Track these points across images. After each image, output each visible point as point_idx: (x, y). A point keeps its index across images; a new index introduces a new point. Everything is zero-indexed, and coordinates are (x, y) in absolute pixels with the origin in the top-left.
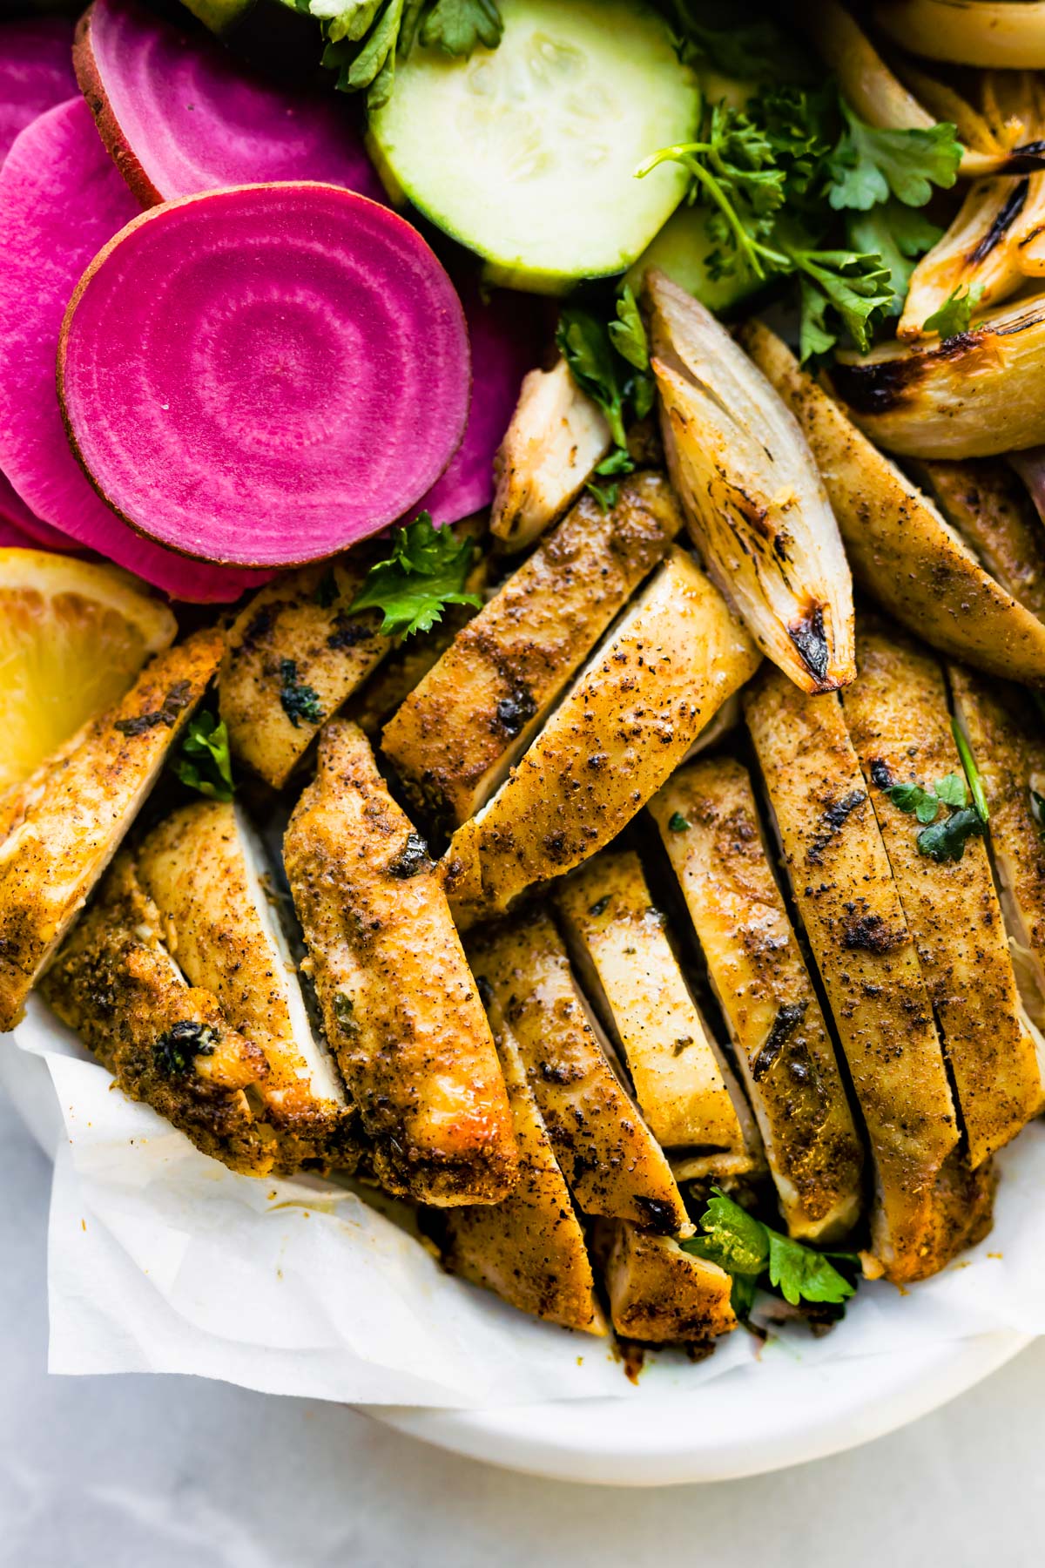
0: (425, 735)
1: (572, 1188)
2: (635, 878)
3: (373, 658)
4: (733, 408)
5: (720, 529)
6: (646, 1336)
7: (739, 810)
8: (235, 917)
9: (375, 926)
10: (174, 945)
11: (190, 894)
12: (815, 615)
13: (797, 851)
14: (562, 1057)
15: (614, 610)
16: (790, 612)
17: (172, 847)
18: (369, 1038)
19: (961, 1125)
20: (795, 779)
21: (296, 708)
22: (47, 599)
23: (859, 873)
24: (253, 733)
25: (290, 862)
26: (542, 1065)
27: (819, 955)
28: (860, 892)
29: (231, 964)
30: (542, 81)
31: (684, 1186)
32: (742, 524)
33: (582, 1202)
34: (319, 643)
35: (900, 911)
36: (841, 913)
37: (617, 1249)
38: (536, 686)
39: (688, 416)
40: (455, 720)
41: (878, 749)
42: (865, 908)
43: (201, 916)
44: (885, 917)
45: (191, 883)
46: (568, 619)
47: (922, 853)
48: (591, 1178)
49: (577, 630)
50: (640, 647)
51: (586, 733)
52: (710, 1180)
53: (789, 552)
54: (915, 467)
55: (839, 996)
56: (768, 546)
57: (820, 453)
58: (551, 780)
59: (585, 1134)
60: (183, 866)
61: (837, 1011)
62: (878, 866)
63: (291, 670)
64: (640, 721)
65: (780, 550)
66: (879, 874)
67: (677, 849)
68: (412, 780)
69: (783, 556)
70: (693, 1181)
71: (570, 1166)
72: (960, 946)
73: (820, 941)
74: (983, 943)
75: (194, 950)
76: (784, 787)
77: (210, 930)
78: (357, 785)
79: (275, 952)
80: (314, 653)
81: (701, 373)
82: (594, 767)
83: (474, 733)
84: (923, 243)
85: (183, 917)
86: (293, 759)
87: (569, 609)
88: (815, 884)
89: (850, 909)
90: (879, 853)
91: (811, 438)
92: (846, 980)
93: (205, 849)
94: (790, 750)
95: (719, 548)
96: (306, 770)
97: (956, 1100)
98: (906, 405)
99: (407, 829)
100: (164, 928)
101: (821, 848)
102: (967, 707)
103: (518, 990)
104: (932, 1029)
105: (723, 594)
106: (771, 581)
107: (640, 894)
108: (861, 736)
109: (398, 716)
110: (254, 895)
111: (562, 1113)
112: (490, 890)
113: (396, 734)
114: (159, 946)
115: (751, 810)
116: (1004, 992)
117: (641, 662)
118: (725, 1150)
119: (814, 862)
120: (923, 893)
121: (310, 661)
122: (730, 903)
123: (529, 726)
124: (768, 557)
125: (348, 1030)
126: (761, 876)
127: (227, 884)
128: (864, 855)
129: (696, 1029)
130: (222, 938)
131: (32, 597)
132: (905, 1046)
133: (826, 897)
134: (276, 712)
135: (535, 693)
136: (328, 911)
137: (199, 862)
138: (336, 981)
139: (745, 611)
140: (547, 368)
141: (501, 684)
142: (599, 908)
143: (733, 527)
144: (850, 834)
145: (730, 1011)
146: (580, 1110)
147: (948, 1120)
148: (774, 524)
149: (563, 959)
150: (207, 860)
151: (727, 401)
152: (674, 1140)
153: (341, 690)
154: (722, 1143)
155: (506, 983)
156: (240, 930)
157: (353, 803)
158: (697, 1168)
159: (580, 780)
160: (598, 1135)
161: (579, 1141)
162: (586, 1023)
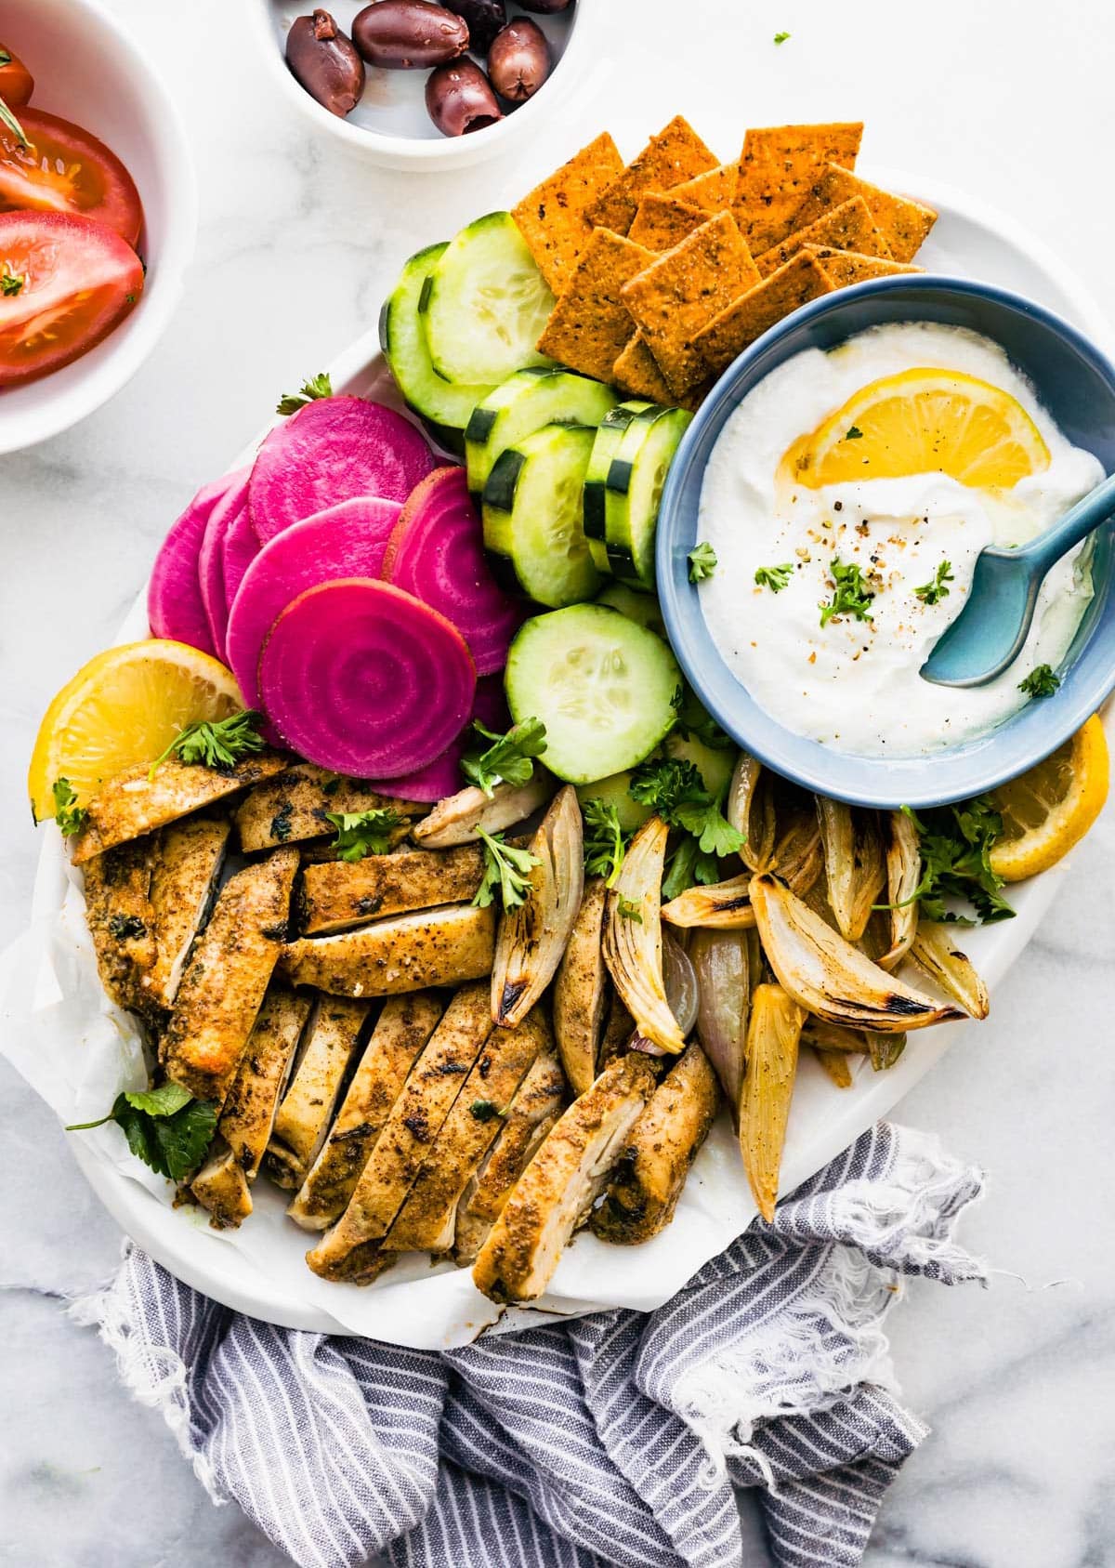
0: (324, 883)
2: (360, 1017)
3: (326, 832)
4: (558, 873)
7: (422, 1029)
8: (190, 890)
9: (239, 948)
10: (155, 878)
11: (180, 863)
12: (521, 986)
13: (422, 1067)
14: (265, 1063)
15: (445, 901)
16: (514, 974)
17: (188, 836)
18: (199, 991)
19: (388, 1231)
20: (448, 1039)
21: (279, 828)
22: (218, 693)
23: (436, 1099)
24: (253, 822)
25: (225, 892)
26: (255, 1058)
27: (391, 1118)
28: (430, 1106)
29: (173, 909)
32: (524, 922)
33: (222, 1126)
34: (309, 808)
35: (439, 1127)
36: (416, 1110)
37: (222, 1158)
38: (385, 903)
40: (342, 889)
42: (426, 1115)
43: (176, 877)
44: (430, 1125)
45: (183, 859)
46: (424, 890)
47: (471, 1108)
48: (233, 1120)
49: (425, 896)
50: (439, 933)
51: (387, 948)
53: (533, 950)
55: (385, 1139)
56: (527, 940)
58: (357, 955)
59: (247, 1102)
60: (186, 848)
61: (380, 1143)
63: (289, 809)
64: (413, 963)
65: (531, 947)
66: (443, 1107)
67: (383, 1022)
68: (305, 895)
69: (529, 951)
70: (274, 1156)
72: (452, 1160)
73: (398, 1109)
74: (462, 1166)
76: (440, 1038)
77: (176, 887)
78: (278, 881)
79: (192, 921)
80: (304, 810)
81: (557, 847)
82: (379, 965)
83: (345, 900)
84: (705, 879)
85: (168, 870)
86: (259, 848)
87: (427, 885)
88: (417, 1087)
89: (419, 1109)
90: (452, 1097)
92: (393, 1136)
93: (201, 849)
94: (458, 1025)
96: (262, 856)
97: (395, 1219)
99: (285, 918)
100: (157, 866)
101: (432, 1075)
103: (273, 1020)
104: (409, 1185)
106: (517, 953)
107: (356, 1026)
108: (493, 1044)
109: (321, 866)
110: (204, 887)
111: (245, 1083)
112: (297, 974)
113: (316, 874)
114: (149, 873)
116: (452, 1192)
117: (434, 939)
118: (297, 1156)
119: (423, 1078)
120: (457, 1126)
121: (300, 813)
122: (385, 1063)
123: (369, 917)
124: (523, 946)
125: (193, 980)
127: (198, 872)
128: (445, 1094)
129: (328, 1101)
130: (178, 893)
131: (212, 688)
132: (393, 1182)
133: (415, 1096)
134: (268, 822)
135: (383, 907)
136: (225, 925)
137: (194, 852)
138: (205, 956)
141: (373, 890)
142: (334, 1017)
143: (519, 921)
145: (345, 1106)
146: (254, 1089)
147: (385, 1225)
148: (538, 935)
149: (301, 1023)
150: (197, 855)
151: (558, 867)
152: (279, 1132)
153: (302, 835)
154: (298, 1152)
155: (271, 1011)
156: (188, 898)
157: (271, 888)
158: (282, 1153)
159: (369, 965)
160: (251, 1107)
161: (242, 1101)
162: (290, 1041)
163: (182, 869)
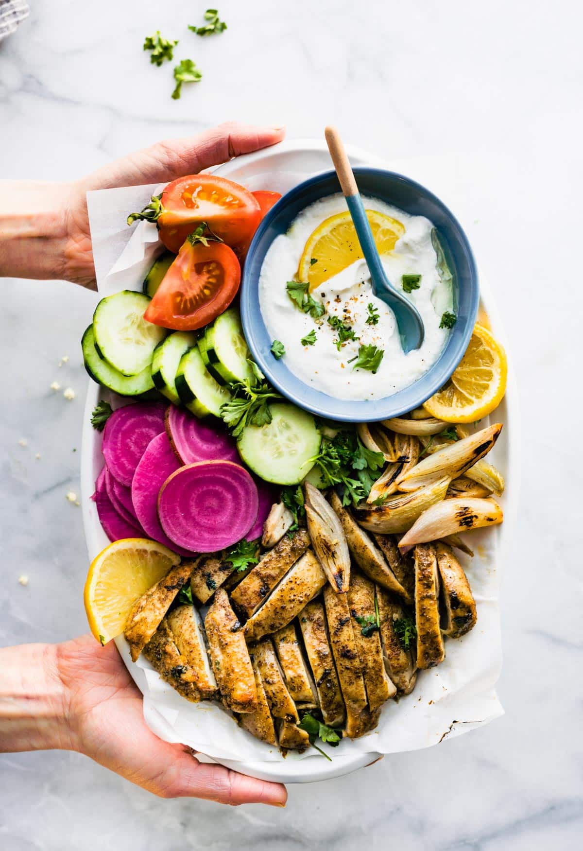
0: (242, 595)
1: (271, 710)
2: (293, 632)
3: (230, 574)
4: (324, 518)
5: (319, 547)
6: (288, 747)
7: (319, 618)
8: (192, 638)
9: (226, 644)
10: (176, 643)
11: (181, 631)
12: (340, 573)
13: (332, 631)
14: (271, 678)
15: (291, 565)
16: (335, 570)
17: (177, 617)
18: (223, 672)
19: (368, 702)
20: (333, 612)
21: (210, 585)
23: (346, 638)
24: (199, 590)
25: (206, 626)
26: (266, 679)
27: (335, 659)
28: (346, 643)
29: (191, 650)
30: (281, 432)
31: (299, 711)
32: (324, 547)
33: (273, 714)
34: (216, 569)
35: (356, 649)
36: (341, 648)
37: (282, 725)
38: (270, 584)
39: (313, 520)
40: (250, 592)
41: (354, 607)
42: (347, 647)
43: (184, 637)
44: (352, 650)
45: (181, 628)
46: (279, 568)
47: (362, 635)
48: (275, 708)
49: (281, 570)
50: (296, 579)
51: (281, 599)
52: (307, 709)
53: (335, 555)
54: (371, 535)
55: (339, 668)
56: (330, 553)
57: (346, 531)
58: (272, 611)
59: (275, 698)
60: (180, 623)
61: (339, 671)
62: (351, 637)
63: (209, 575)
64: (295, 597)
65: (333, 555)
66: (351, 639)
67: (303, 627)
68: (238, 605)
69: (334, 557)
70: (302, 709)
71: (271, 705)
72: (370, 658)
73: (335, 653)
74: (376, 658)
75: (181, 645)
76: (330, 614)
77: (186, 641)
78: (224, 607)
79: (201, 647)
80: (215, 572)
81: (317, 508)
82: (283, 608)
83: (254, 595)
84: (376, 477)
85: (179, 636)
86: (208, 598)
87: (280, 565)
88: (336, 640)
89: (343, 647)
90: (352, 634)
91: (344, 526)
92: (341, 664)
93: (185, 619)
94: (333, 605)
95: (319, 552)
96: (211, 601)
97: (367, 695)
98: (367, 521)
99: (236, 619)
100: (174, 639)
101: (338, 631)
102: (379, 596)
103: (261, 659)
104: (362, 678)
105: (319, 563)
106: (330, 561)
107: (294, 637)
108: (351, 603)
109: (235, 590)
110: (197, 633)
111: (269, 691)
112: (256, 635)
113: (236, 593)
114: (173, 643)
115: (322, 618)
116: (380, 670)
117: (296, 583)
118: (310, 703)
119: (336, 634)
120: (362, 644)
121: (214, 573)
122: (316, 642)
123: (268, 594)
124: (330, 556)
125: (218, 669)
126: (323, 636)
127: (190, 629)
128: (348, 634)
130: (188, 643)
132: (354, 682)
133: (338, 644)
134: (205, 586)
135: (270, 586)
136: (215, 638)
137: (184, 622)
138: (216, 657)
139: (324, 568)
140: (278, 503)
141: (262, 583)
142: (283, 639)
143: (322, 548)
144: (345, 628)
145: (313, 669)
146: (274, 692)
147: (364, 700)
148: (332, 548)
149: (273, 652)
150: (186, 622)
151: (322, 515)
152: (297, 700)
153: (221, 582)
154: (309, 701)
155: (258, 657)
156: (194, 642)
157: (223, 612)
158: (303, 707)
159: (279, 611)
160: (278, 698)
161: (273, 699)
162: (277, 669)
163: (183, 632)
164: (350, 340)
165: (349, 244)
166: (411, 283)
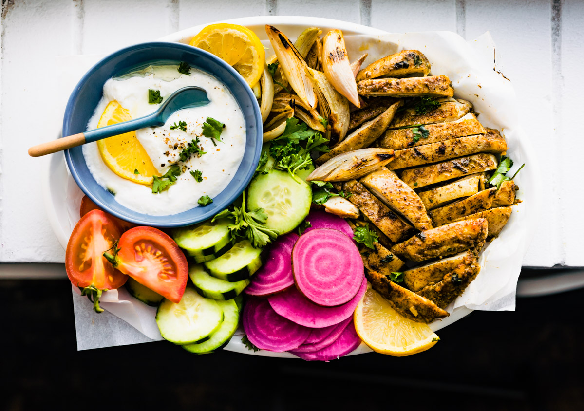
0: (394, 234)
1: (485, 209)
2: (425, 193)
4: (335, 167)
5: (359, 172)
6: (514, 198)
7: (414, 172)
8: (430, 271)
9: (434, 244)
10: (433, 283)
11: (423, 279)
12: (378, 156)
13: (424, 162)
14: (460, 210)
15: (372, 194)
16: (377, 161)
17: (413, 283)
19: (479, 134)
20: (410, 161)
21: (389, 260)
22: (364, 306)
23: (430, 150)
24: (394, 268)
26: (461, 214)
27: (445, 159)
28: (433, 150)
29: (439, 271)
31: (486, 188)
32: (358, 168)
33: (488, 208)
35: (438, 143)
36: (437, 154)
37: (498, 202)
38: (387, 211)
39: (336, 175)
40: (392, 228)
41: (405, 144)
42: (437, 150)
43: (428, 277)
44: (438, 147)
45: (421, 279)
46: (373, 204)
47: (426, 138)
48: (484, 206)
49: (375, 202)
50: (382, 189)
51: (399, 201)
52: (486, 184)
54: (350, 131)
55: (453, 156)
56: (363, 163)
57: (347, 149)
59: (476, 206)
60: (417, 281)
61: (455, 156)
62: (428, 147)
63: (382, 261)
64: (397, 190)
65: (364, 161)
66: (430, 147)
67: (421, 185)
68: (402, 237)
69: (366, 160)
70: (485, 186)
71: (481, 210)
72: (445, 132)
73: (442, 159)
74: (444, 127)
75: (435, 279)
76: (411, 164)
77: (432, 275)
78: (405, 247)
79: (437, 264)
80: (379, 256)
81: (328, 172)
82: (406, 200)
83: (394, 224)
85: (428, 281)
86: (400, 260)
87: (371, 204)
88: (431, 159)
89: (437, 153)
90: (427, 146)
91: (344, 152)
92: (450, 154)
93: (415, 276)
94: (404, 162)
95: (362, 173)
97: (474, 135)
98: (340, 133)
99: (414, 237)
100: (430, 285)
101: (424, 157)
102: (397, 126)
103: (445, 218)
104: (460, 138)
105: (370, 173)
106: (370, 164)
107: (429, 193)
108: (402, 147)
109: (391, 239)
110: (426, 267)
111: (471, 211)
112: (427, 222)
113: (394, 238)
114: (434, 286)
115: (413, 170)
116: (454, 125)
118: (480, 180)
119: (426, 159)
120: (434, 139)
122: (432, 175)
123: (394, 213)
124: (365, 163)
125: (454, 250)
126: (427, 169)
127: (423, 272)
128: (426, 149)
129: (457, 183)
130: (434, 273)
131: (364, 309)
132: (463, 144)
133: (434, 157)
134: (390, 264)
136: (430, 253)
137: (417, 278)
138: (444, 252)
139: (375, 169)
141: (385, 218)
142: (431, 201)
143: (359, 170)
144: (422, 152)
145: (453, 177)
146: (470, 207)
147: (478, 137)
148: (359, 161)
149: (441, 208)
151: (333, 168)
152: (478, 189)
153: (386, 250)
154: (478, 180)
155: (444, 220)
156: (432, 269)
157: (409, 248)
158: (483, 186)
160: (476, 204)
161: (477, 207)
162: (454, 205)
163: (425, 278)
164: (198, 144)
165: (123, 143)
166: (154, 97)
